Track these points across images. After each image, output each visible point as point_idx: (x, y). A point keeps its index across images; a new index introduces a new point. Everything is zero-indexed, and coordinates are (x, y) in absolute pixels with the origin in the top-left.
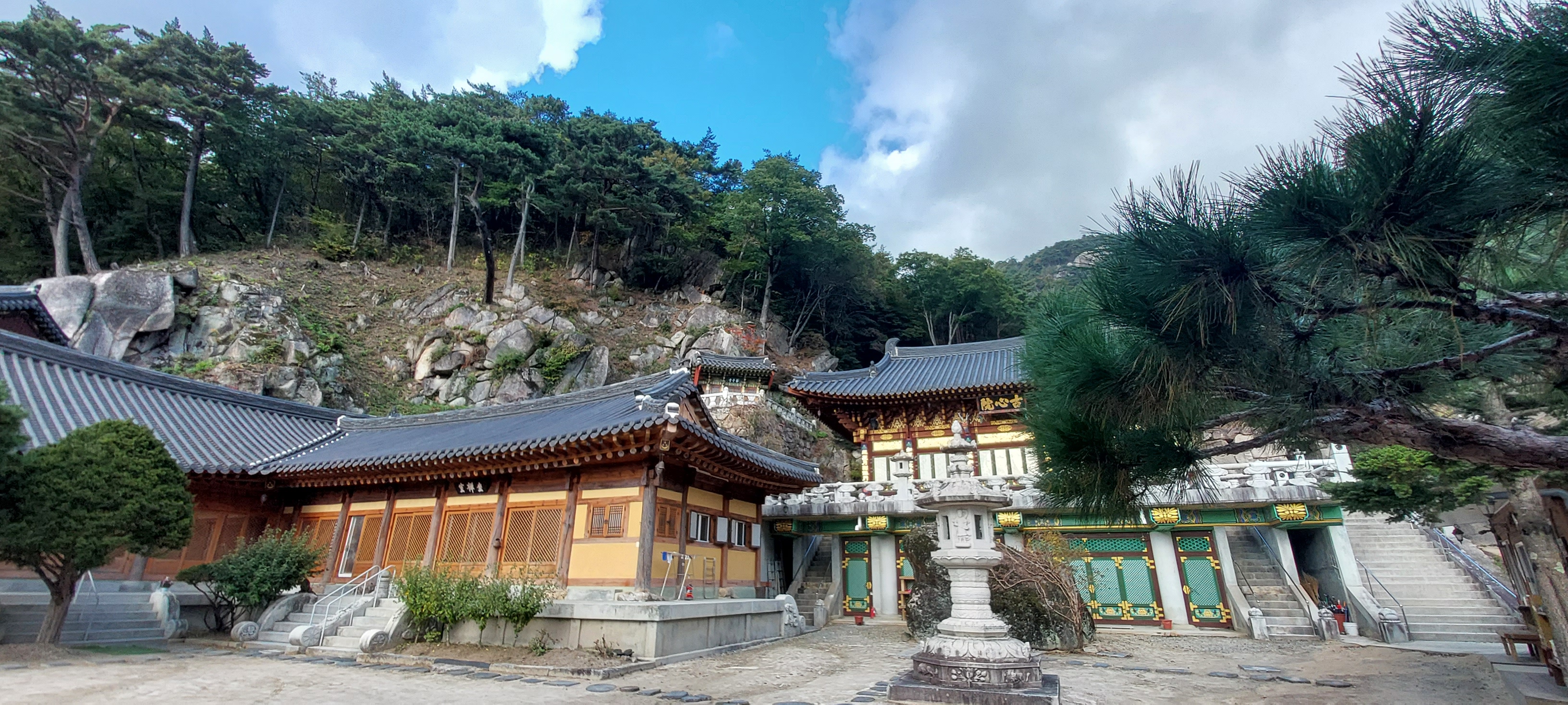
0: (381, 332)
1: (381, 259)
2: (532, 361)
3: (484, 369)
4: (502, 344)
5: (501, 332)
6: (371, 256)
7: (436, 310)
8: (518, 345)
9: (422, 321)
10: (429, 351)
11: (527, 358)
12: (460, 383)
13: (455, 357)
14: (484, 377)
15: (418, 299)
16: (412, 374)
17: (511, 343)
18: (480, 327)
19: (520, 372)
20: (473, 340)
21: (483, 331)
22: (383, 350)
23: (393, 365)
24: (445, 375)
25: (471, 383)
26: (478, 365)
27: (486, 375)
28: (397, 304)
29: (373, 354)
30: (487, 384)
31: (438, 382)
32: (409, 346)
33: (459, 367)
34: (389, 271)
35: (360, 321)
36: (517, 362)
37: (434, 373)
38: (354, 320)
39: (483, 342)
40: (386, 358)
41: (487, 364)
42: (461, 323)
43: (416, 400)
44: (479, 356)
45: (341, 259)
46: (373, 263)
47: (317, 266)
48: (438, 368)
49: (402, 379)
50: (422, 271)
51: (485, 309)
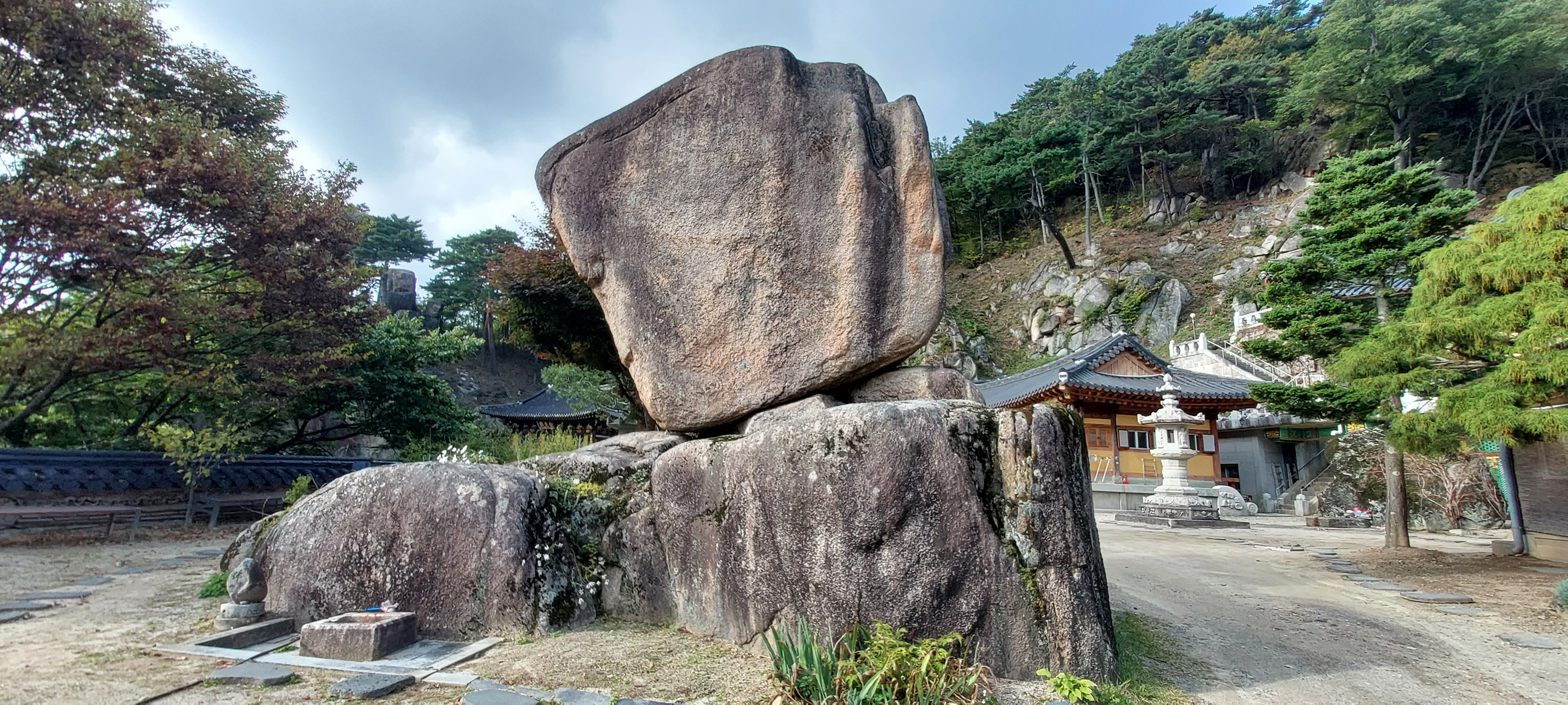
0: (1007, 312)
1: (1001, 255)
2: (1110, 309)
3: (1075, 324)
4: (1085, 300)
5: (1082, 291)
6: (994, 255)
7: (1039, 285)
8: (1098, 298)
9: (1031, 296)
10: (1036, 319)
11: (1106, 308)
12: (1060, 338)
13: (1053, 319)
14: (1076, 330)
15: (1025, 280)
16: (1029, 338)
17: (1092, 298)
18: (1067, 292)
19: (1101, 321)
20: (1063, 303)
21: (1069, 295)
22: (1009, 325)
23: (1017, 334)
24: (1049, 334)
25: (1069, 336)
26: (1070, 322)
27: (1078, 328)
28: (1014, 288)
29: (1004, 329)
30: (1080, 335)
31: (1046, 341)
32: (1024, 318)
33: (1057, 326)
34: (1007, 262)
35: (993, 308)
36: (1098, 313)
37: (1043, 335)
38: (989, 308)
39: (1070, 303)
40: (1012, 330)
41: (1076, 319)
42: (1055, 291)
43: (1034, 357)
44: (1070, 314)
45: (976, 265)
46: (996, 260)
47: (963, 276)
48: (1044, 331)
49: (1024, 343)
50: (1027, 254)
51: (1069, 275)
